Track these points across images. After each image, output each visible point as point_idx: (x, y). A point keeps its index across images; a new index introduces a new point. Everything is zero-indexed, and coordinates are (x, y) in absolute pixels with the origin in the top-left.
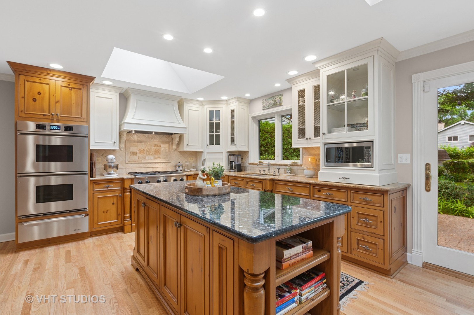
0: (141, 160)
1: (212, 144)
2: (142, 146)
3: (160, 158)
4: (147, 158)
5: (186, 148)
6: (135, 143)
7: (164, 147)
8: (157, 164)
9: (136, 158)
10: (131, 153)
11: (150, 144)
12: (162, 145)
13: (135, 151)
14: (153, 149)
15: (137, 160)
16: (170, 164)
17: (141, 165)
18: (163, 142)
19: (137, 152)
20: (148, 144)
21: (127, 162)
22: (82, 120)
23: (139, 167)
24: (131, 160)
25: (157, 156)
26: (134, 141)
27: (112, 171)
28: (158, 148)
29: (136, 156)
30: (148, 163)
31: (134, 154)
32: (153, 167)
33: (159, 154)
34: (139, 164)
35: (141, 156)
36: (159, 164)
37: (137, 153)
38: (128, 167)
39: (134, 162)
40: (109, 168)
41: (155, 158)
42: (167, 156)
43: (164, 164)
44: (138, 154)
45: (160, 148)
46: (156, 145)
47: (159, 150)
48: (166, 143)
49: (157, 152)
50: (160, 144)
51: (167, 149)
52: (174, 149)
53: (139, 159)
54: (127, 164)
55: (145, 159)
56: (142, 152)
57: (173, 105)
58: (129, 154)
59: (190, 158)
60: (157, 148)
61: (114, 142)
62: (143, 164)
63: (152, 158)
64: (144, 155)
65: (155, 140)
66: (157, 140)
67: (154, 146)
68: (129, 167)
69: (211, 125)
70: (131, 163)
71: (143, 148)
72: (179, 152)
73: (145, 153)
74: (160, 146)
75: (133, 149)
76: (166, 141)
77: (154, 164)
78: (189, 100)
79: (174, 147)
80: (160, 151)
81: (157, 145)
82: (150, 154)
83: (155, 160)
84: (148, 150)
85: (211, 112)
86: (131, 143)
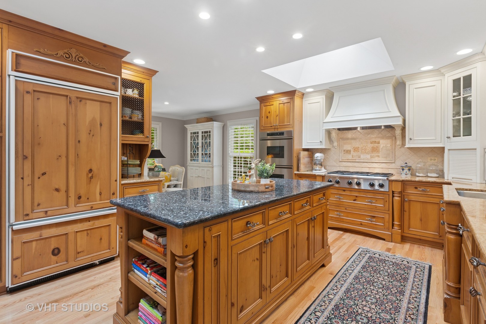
0: (354, 158)
1: (456, 134)
2: (356, 144)
3: (378, 156)
4: (362, 156)
5: (409, 143)
6: (348, 141)
7: (384, 143)
8: (375, 164)
9: (349, 157)
10: (344, 151)
11: (366, 140)
12: (382, 141)
13: (349, 149)
14: (370, 146)
15: (351, 158)
16: (393, 164)
17: (356, 164)
18: (382, 138)
19: (350, 150)
20: (363, 140)
21: (340, 161)
22: (290, 126)
23: (352, 166)
24: (344, 158)
25: (375, 154)
26: (348, 139)
27: (318, 168)
28: (377, 145)
29: (350, 154)
30: (363, 162)
31: (348, 152)
32: (370, 167)
33: (378, 152)
34: (353, 163)
35: (355, 154)
36: (377, 164)
37: (350, 152)
38: (341, 166)
39: (347, 161)
40: (314, 165)
41: (372, 157)
42: (388, 154)
43: (384, 164)
44: (352, 152)
45: (379, 144)
46: (373, 141)
47: (377, 147)
48: (388, 138)
49: (375, 150)
50: (379, 140)
51: (389, 145)
52: (399, 145)
53: (353, 157)
54: (341, 163)
55: (359, 157)
56: (356, 149)
57: (384, 90)
58: (343, 153)
59: (429, 158)
60: (375, 145)
61: (321, 142)
62: (357, 163)
63: (368, 156)
64: (358, 153)
65: (372, 136)
66: (375, 136)
67: (371, 143)
68: (343, 166)
69: (456, 102)
70: (345, 162)
71: (357, 146)
72: (408, 149)
73: (360, 151)
74: (379, 143)
75: (347, 147)
76: (387, 136)
77: (371, 163)
78: (413, 76)
79: (399, 142)
80: (379, 149)
81: (375, 142)
82: (365, 152)
83: (372, 159)
84: (364, 148)
85: (456, 82)
86: (345, 141)
